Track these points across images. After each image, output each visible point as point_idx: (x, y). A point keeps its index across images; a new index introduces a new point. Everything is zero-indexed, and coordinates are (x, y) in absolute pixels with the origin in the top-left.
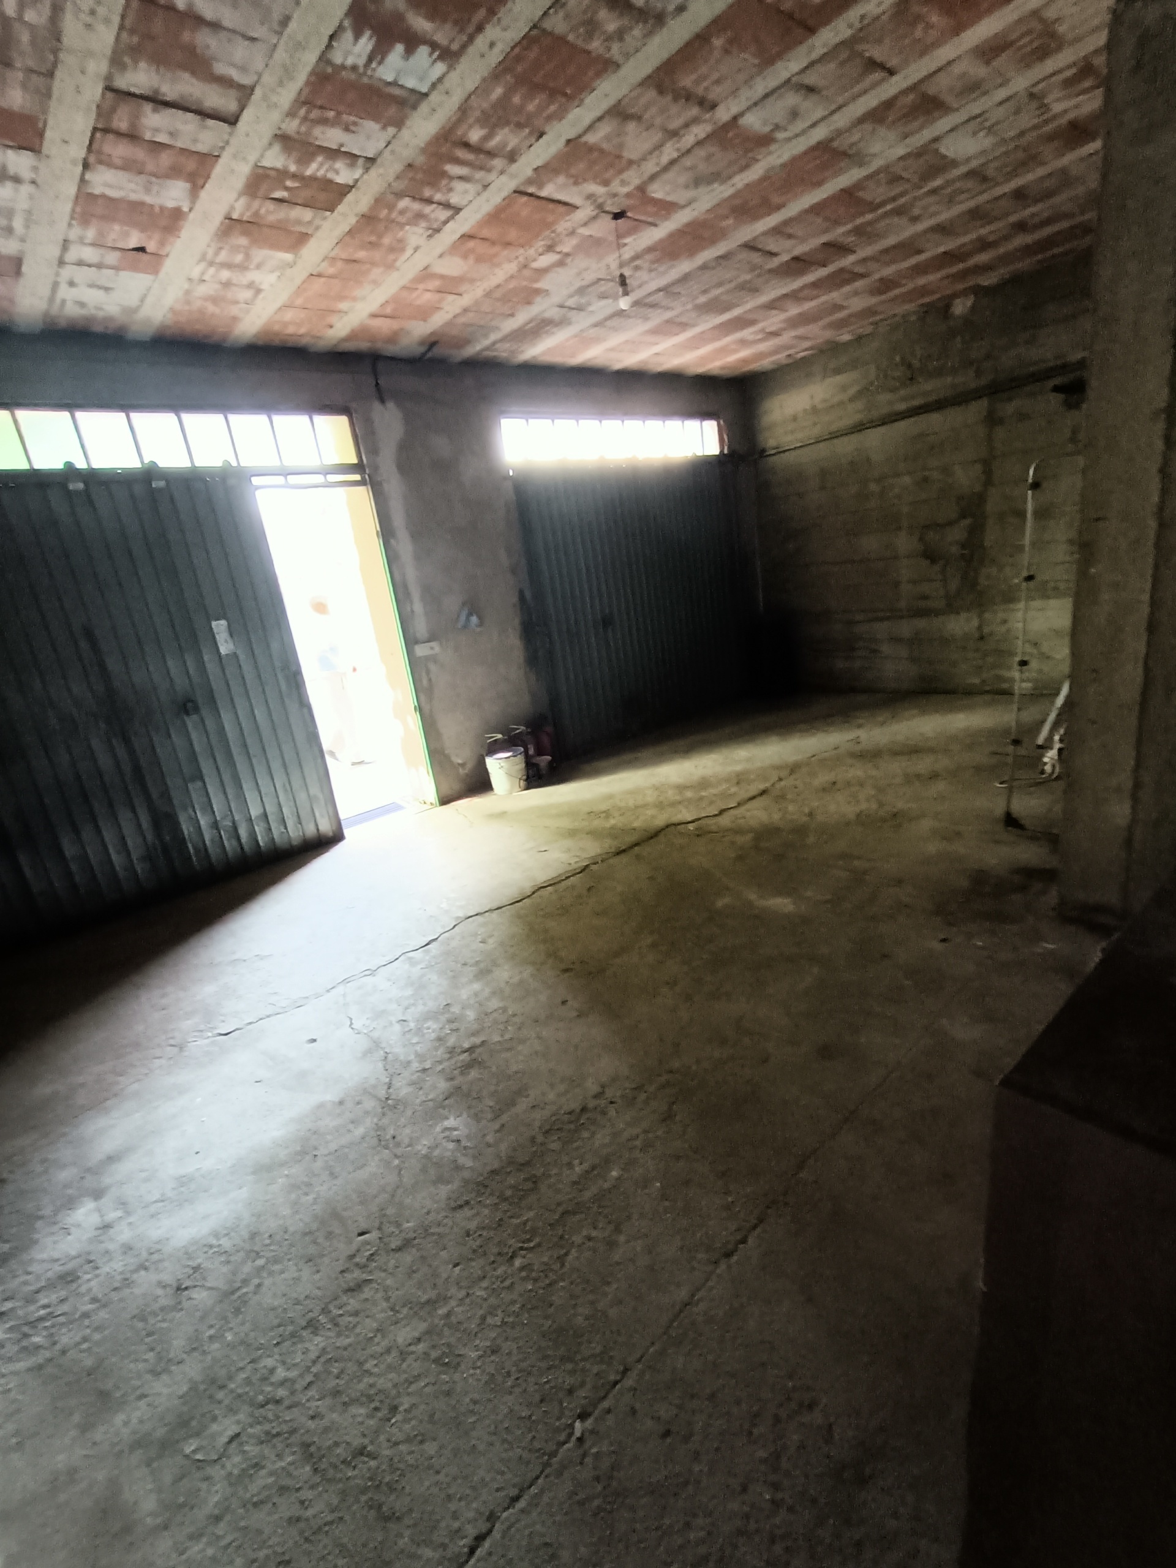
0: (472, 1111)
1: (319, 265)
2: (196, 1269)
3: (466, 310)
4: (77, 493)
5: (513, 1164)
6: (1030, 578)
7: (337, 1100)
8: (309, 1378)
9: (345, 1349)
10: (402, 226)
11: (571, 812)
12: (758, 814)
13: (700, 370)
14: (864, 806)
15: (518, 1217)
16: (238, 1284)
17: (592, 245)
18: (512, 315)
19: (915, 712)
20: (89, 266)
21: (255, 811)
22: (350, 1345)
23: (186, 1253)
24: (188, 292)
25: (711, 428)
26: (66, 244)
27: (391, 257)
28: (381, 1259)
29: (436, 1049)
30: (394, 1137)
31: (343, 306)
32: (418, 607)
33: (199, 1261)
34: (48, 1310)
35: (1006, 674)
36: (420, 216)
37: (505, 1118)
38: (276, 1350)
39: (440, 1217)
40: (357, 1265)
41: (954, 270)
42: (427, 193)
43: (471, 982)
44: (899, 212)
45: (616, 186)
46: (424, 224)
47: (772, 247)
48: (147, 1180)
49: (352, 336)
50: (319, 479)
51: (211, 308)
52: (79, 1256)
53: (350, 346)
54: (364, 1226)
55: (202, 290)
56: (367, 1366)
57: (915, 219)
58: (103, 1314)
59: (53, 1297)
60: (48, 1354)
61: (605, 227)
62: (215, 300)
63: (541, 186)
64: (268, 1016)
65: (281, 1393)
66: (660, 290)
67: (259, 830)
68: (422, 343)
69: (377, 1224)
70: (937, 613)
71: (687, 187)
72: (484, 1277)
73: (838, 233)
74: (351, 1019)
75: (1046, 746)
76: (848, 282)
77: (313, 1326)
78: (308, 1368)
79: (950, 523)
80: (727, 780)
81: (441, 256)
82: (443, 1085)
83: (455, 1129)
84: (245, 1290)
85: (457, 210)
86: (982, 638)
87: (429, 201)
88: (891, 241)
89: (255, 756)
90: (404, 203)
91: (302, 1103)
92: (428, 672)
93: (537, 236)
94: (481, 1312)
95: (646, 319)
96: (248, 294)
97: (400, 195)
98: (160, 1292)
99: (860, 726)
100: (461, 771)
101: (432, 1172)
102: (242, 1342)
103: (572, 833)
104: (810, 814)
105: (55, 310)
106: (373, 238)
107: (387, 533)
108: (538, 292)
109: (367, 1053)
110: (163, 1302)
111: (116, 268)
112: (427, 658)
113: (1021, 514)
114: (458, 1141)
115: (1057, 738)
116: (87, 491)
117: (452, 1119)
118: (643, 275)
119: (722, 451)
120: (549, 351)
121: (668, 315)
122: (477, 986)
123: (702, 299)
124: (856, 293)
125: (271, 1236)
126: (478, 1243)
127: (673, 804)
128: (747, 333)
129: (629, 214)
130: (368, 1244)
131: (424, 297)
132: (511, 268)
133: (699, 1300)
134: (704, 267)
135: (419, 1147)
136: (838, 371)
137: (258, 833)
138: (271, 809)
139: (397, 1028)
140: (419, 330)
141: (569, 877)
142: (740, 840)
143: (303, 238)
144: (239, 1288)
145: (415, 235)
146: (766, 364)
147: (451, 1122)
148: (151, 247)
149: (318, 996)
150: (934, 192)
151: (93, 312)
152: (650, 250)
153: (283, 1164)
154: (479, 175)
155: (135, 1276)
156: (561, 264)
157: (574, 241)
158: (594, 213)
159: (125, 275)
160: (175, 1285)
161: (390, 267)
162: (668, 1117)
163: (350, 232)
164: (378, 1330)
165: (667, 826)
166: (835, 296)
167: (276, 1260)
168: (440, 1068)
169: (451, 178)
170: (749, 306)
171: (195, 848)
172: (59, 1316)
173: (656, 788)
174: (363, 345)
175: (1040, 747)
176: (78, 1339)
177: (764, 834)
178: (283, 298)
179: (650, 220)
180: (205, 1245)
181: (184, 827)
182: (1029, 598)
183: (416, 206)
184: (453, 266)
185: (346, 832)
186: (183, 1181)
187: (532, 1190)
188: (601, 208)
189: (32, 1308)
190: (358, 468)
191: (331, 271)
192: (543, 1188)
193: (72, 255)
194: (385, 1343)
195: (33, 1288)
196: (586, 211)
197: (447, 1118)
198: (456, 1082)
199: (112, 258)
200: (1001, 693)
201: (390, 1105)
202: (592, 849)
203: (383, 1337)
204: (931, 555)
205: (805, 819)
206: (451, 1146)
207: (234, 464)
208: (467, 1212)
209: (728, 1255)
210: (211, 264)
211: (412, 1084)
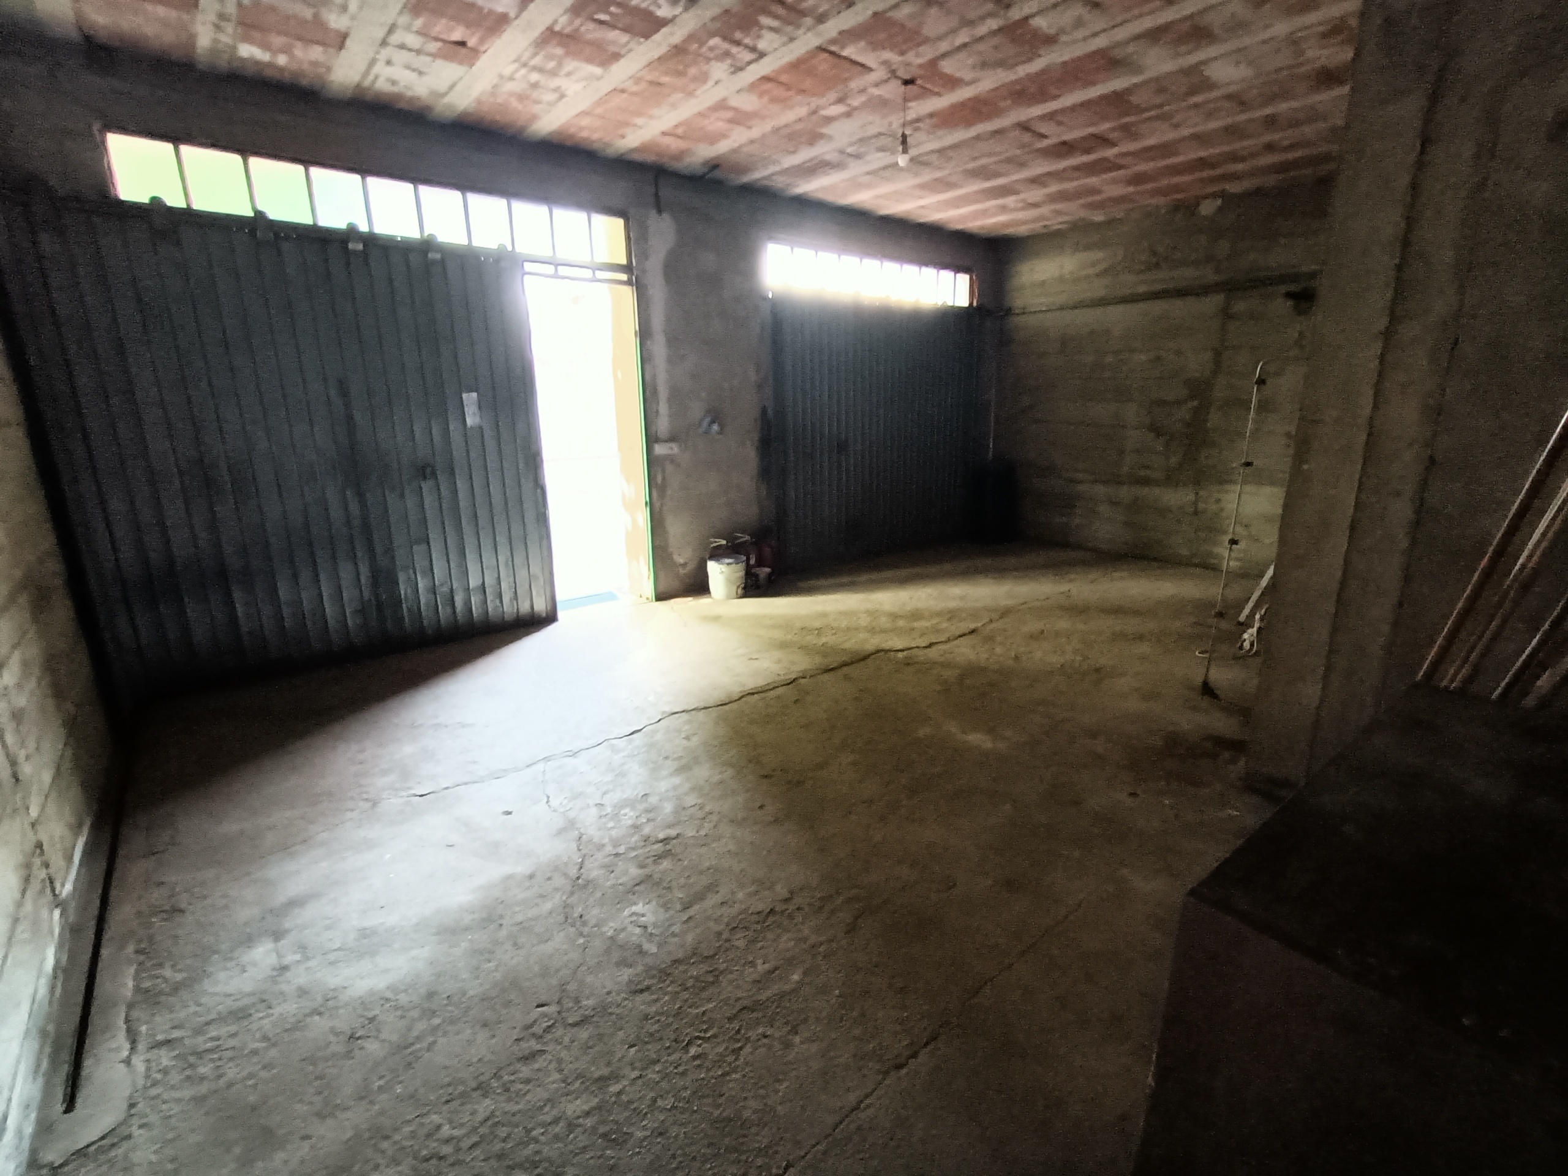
0: (661, 901)
1: (624, 82)
2: (372, 1020)
3: (752, 142)
4: (355, 252)
5: (695, 955)
6: (1248, 464)
7: (528, 872)
8: (475, 1139)
9: (514, 1115)
10: (708, 60)
11: (785, 624)
12: (966, 652)
13: (959, 227)
14: (1069, 656)
15: (697, 1008)
16: (411, 1041)
17: (881, 104)
18: (794, 152)
19: (1125, 574)
20: (410, 50)
21: (474, 582)
22: (519, 1111)
23: (362, 1003)
24: (495, 87)
25: (963, 280)
26: (392, 29)
27: (692, 86)
28: (559, 1032)
29: (633, 835)
30: (581, 916)
31: (639, 121)
32: (663, 408)
33: (377, 1012)
34: (217, 1043)
35: (1217, 550)
36: (727, 54)
37: (691, 912)
38: (445, 1108)
39: (619, 999)
40: (533, 1035)
41: (1205, 174)
42: (738, 35)
43: (672, 775)
44: (1163, 117)
45: (910, 57)
46: (729, 61)
47: (1043, 128)
48: (328, 928)
49: (642, 149)
50: (588, 273)
51: (515, 104)
52: (253, 994)
53: (637, 157)
54: (543, 999)
55: (510, 86)
56: (534, 1133)
57: (1176, 126)
58: (273, 1053)
59: (224, 1030)
60: (213, 1086)
61: (893, 90)
62: (521, 97)
63: (843, 47)
64: (466, 784)
65: (446, 1150)
66: (933, 151)
67: (475, 600)
68: (705, 163)
69: (556, 999)
70: (1157, 483)
71: (974, 67)
72: (659, 1061)
73: (1104, 127)
74: (548, 797)
75: (1246, 625)
76: (1109, 170)
77: (483, 1089)
78: (476, 1128)
79: (1179, 403)
80: (939, 614)
81: (738, 92)
82: (634, 872)
83: (643, 915)
84: (418, 1046)
85: (762, 55)
86: (1196, 513)
87: (738, 43)
88: (1151, 142)
89: (483, 528)
90: (715, 41)
91: (493, 872)
92: (664, 471)
93: (829, 89)
94: (652, 1094)
95: (916, 175)
96: (551, 97)
97: (713, 34)
98: (332, 1038)
99: (1071, 581)
100: (682, 571)
101: (616, 956)
102: (412, 1097)
103: (783, 645)
104: (1016, 658)
105: (367, 83)
106: (681, 67)
107: (644, 334)
108: (822, 136)
109: (560, 832)
110: (334, 1048)
111: (434, 56)
112: (666, 457)
113: (1246, 405)
114: (645, 927)
115: (1257, 617)
116: (365, 254)
117: (641, 905)
118: (920, 136)
119: (971, 304)
120: (823, 189)
121: (938, 174)
122: (676, 780)
123: (971, 165)
124: (1115, 181)
125: (449, 997)
126: (656, 1027)
127: (884, 631)
128: (1010, 201)
129: (919, 82)
130: (546, 1016)
131: (715, 124)
132: (802, 111)
133: (868, 1106)
134: (978, 138)
135: (604, 929)
136: (1088, 248)
137: (473, 603)
138: (489, 581)
139: (594, 811)
140: (704, 152)
141: (777, 687)
142: (948, 674)
143: (616, 57)
144: (412, 1044)
145: (719, 70)
146: (1022, 230)
147: (638, 908)
148: (472, 42)
149: (516, 770)
150: (1196, 106)
151: (403, 90)
152: (931, 115)
153: (467, 929)
154: (789, 29)
155: (308, 1020)
156: (848, 115)
157: (863, 98)
158: (885, 77)
159: (440, 63)
160: (349, 1033)
161: (690, 94)
162: (851, 929)
163: (659, 58)
164: (549, 1100)
165: (878, 651)
166: (1093, 181)
167: (452, 1022)
168: (633, 854)
169: (761, 27)
170: (1015, 177)
171: (409, 610)
172: (227, 1049)
173: (870, 613)
174: (650, 158)
175: (1241, 624)
176: (244, 1073)
177: (970, 671)
178: (584, 105)
179: (936, 90)
180: (382, 998)
181: (402, 587)
182: (1245, 482)
183: (726, 46)
184: (748, 103)
185: (560, 614)
186: (364, 933)
187: (713, 983)
188: (893, 73)
189: (201, 1039)
190: (627, 268)
191: (635, 89)
192: (724, 981)
193: (396, 38)
194: (555, 1112)
195: (202, 1019)
196: (879, 74)
197: (635, 904)
198: (647, 871)
199: (434, 46)
200: (1208, 566)
201: (580, 884)
202: (802, 663)
203: (553, 1107)
204: (1156, 430)
205: (1010, 662)
206: (638, 930)
207: (510, 248)
208: (646, 996)
209: (899, 1067)
210: (525, 65)
211: (605, 866)
